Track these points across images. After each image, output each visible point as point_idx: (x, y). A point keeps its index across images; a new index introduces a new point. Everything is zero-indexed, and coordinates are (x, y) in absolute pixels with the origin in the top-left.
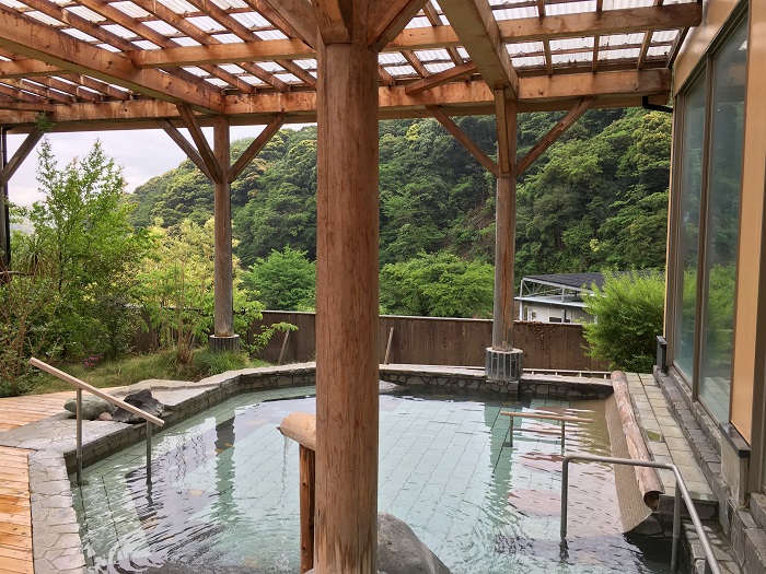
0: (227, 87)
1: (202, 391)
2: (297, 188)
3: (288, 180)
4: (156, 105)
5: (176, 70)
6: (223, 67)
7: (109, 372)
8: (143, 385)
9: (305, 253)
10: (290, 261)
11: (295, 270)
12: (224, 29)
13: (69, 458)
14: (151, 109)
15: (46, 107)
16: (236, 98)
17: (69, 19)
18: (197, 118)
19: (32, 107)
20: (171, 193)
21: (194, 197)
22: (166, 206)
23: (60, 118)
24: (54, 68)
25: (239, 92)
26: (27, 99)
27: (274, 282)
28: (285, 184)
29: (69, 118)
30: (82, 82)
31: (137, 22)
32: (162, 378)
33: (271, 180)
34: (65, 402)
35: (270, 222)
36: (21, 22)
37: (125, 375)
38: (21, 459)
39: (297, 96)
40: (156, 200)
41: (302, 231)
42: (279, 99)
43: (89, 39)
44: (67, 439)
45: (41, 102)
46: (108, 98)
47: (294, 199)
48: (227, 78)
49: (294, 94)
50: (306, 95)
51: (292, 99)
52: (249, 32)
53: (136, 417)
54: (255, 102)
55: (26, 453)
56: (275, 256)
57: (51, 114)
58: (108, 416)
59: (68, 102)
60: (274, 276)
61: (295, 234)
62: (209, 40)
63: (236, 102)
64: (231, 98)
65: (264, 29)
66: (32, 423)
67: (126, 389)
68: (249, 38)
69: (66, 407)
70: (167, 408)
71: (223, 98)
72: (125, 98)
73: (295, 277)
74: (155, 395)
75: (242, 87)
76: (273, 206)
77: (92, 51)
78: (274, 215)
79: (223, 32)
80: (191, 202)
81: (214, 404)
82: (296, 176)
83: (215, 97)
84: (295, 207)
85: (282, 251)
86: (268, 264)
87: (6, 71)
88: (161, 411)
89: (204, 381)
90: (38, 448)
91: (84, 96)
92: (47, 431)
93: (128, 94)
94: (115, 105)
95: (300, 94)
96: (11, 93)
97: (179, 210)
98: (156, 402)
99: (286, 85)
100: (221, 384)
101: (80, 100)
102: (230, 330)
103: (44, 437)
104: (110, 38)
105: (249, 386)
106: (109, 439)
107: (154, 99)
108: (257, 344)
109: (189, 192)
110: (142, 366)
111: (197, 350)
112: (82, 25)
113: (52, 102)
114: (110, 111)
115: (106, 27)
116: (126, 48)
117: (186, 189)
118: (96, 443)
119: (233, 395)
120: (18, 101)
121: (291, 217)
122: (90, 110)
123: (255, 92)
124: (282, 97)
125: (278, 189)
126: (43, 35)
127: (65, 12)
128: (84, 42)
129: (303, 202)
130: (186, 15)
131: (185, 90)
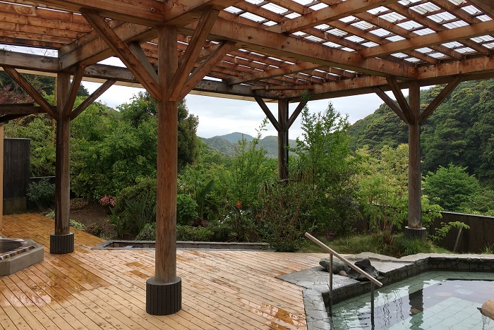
0: (419, 62)
1: (403, 265)
2: (458, 122)
3: (452, 117)
4: (372, 79)
5: (387, 57)
6: (418, 50)
7: (341, 244)
8: (364, 256)
9: (465, 168)
10: (453, 174)
11: (457, 181)
12: (421, 26)
13: (325, 296)
14: (369, 81)
15: (310, 86)
16: (426, 68)
17: (328, 37)
18: (398, 84)
19: (303, 87)
20: (369, 129)
21: (385, 131)
22: (366, 137)
23: (316, 92)
24: (317, 65)
25: (428, 64)
26: (300, 83)
27: (441, 189)
28: (449, 120)
29: (321, 92)
30: (330, 71)
31: (366, 32)
32: (374, 252)
33: (438, 117)
34: (319, 260)
35: (437, 147)
36: (304, 43)
37: (351, 247)
38: (299, 292)
39: (472, 62)
40: (360, 134)
41: (462, 153)
42: (458, 65)
43: (337, 46)
44: (322, 284)
45: (307, 84)
46: (343, 78)
47: (456, 130)
48: (420, 56)
49: (469, 61)
50: (479, 60)
51: (468, 64)
52: (440, 25)
53: (362, 276)
54: (439, 69)
55: (302, 289)
56: (442, 171)
57: (311, 90)
58: (345, 273)
59: (321, 83)
60: (441, 185)
61: (457, 154)
62: (411, 35)
63: (425, 71)
64: (421, 69)
65: (450, 21)
66: (302, 270)
67: (354, 256)
68: (439, 29)
69: (321, 263)
70: (381, 274)
71: (416, 69)
72: (353, 76)
73: (457, 185)
74: (373, 264)
75: (430, 61)
76: (440, 136)
77: (339, 53)
78: (441, 141)
79: (420, 29)
80: (382, 134)
81: (411, 276)
82: (459, 114)
83: (411, 70)
84: (457, 136)
85: (447, 167)
86: (437, 176)
87: (293, 70)
88: (377, 275)
89: (403, 259)
90: (308, 287)
91: (330, 78)
92: (311, 277)
93: (354, 74)
94: (347, 81)
95: (474, 60)
96: (292, 81)
97: (374, 139)
98: (374, 268)
99: (463, 55)
100: (415, 262)
101: (328, 81)
102: (420, 224)
103: (310, 280)
104: (350, 44)
105: (435, 266)
106: (346, 288)
107: (370, 76)
108: (437, 235)
109: (381, 128)
110: (361, 242)
111: (396, 236)
112: (334, 39)
113: (313, 83)
114: (344, 85)
115: (348, 38)
116: (358, 48)
117: (379, 126)
118: (339, 290)
119: (424, 271)
120: (295, 85)
121: (454, 143)
122: (333, 86)
123: (439, 62)
124: (460, 64)
125: (443, 123)
126: (315, 48)
127: (326, 34)
128: (334, 48)
129: (463, 132)
130: (397, 22)
131: (392, 68)
